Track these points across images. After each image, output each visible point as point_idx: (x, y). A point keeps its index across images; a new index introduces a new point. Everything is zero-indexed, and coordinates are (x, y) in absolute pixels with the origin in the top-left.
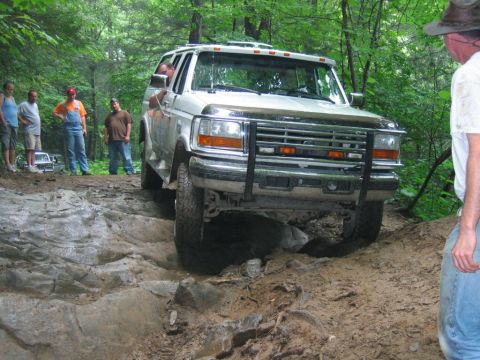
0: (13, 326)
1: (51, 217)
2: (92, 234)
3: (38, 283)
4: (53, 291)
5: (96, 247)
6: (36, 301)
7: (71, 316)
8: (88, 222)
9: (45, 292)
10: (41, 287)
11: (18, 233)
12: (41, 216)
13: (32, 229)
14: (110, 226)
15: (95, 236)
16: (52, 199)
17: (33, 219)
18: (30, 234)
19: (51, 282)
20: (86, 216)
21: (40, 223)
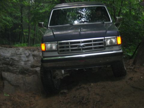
0: (10, 80)
1: (17, 55)
2: (29, 60)
3: (15, 71)
4: (19, 73)
5: (30, 64)
6: (15, 75)
7: (24, 79)
8: (28, 57)
9: (17, 73)
10: (16, 72)
11: (8, 58)
12: (14, 54)
13: (12, 57)
14: (34, 58)
15: (30, 61)
16: (17, 50)
17: (12, 55)
18: (12, 59)
19: (18, 71)
20: (27, 55)
21: (14, 56)
